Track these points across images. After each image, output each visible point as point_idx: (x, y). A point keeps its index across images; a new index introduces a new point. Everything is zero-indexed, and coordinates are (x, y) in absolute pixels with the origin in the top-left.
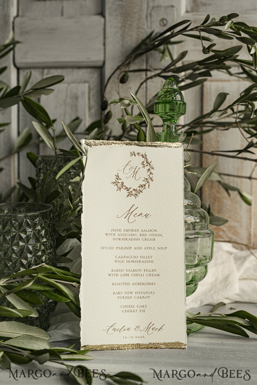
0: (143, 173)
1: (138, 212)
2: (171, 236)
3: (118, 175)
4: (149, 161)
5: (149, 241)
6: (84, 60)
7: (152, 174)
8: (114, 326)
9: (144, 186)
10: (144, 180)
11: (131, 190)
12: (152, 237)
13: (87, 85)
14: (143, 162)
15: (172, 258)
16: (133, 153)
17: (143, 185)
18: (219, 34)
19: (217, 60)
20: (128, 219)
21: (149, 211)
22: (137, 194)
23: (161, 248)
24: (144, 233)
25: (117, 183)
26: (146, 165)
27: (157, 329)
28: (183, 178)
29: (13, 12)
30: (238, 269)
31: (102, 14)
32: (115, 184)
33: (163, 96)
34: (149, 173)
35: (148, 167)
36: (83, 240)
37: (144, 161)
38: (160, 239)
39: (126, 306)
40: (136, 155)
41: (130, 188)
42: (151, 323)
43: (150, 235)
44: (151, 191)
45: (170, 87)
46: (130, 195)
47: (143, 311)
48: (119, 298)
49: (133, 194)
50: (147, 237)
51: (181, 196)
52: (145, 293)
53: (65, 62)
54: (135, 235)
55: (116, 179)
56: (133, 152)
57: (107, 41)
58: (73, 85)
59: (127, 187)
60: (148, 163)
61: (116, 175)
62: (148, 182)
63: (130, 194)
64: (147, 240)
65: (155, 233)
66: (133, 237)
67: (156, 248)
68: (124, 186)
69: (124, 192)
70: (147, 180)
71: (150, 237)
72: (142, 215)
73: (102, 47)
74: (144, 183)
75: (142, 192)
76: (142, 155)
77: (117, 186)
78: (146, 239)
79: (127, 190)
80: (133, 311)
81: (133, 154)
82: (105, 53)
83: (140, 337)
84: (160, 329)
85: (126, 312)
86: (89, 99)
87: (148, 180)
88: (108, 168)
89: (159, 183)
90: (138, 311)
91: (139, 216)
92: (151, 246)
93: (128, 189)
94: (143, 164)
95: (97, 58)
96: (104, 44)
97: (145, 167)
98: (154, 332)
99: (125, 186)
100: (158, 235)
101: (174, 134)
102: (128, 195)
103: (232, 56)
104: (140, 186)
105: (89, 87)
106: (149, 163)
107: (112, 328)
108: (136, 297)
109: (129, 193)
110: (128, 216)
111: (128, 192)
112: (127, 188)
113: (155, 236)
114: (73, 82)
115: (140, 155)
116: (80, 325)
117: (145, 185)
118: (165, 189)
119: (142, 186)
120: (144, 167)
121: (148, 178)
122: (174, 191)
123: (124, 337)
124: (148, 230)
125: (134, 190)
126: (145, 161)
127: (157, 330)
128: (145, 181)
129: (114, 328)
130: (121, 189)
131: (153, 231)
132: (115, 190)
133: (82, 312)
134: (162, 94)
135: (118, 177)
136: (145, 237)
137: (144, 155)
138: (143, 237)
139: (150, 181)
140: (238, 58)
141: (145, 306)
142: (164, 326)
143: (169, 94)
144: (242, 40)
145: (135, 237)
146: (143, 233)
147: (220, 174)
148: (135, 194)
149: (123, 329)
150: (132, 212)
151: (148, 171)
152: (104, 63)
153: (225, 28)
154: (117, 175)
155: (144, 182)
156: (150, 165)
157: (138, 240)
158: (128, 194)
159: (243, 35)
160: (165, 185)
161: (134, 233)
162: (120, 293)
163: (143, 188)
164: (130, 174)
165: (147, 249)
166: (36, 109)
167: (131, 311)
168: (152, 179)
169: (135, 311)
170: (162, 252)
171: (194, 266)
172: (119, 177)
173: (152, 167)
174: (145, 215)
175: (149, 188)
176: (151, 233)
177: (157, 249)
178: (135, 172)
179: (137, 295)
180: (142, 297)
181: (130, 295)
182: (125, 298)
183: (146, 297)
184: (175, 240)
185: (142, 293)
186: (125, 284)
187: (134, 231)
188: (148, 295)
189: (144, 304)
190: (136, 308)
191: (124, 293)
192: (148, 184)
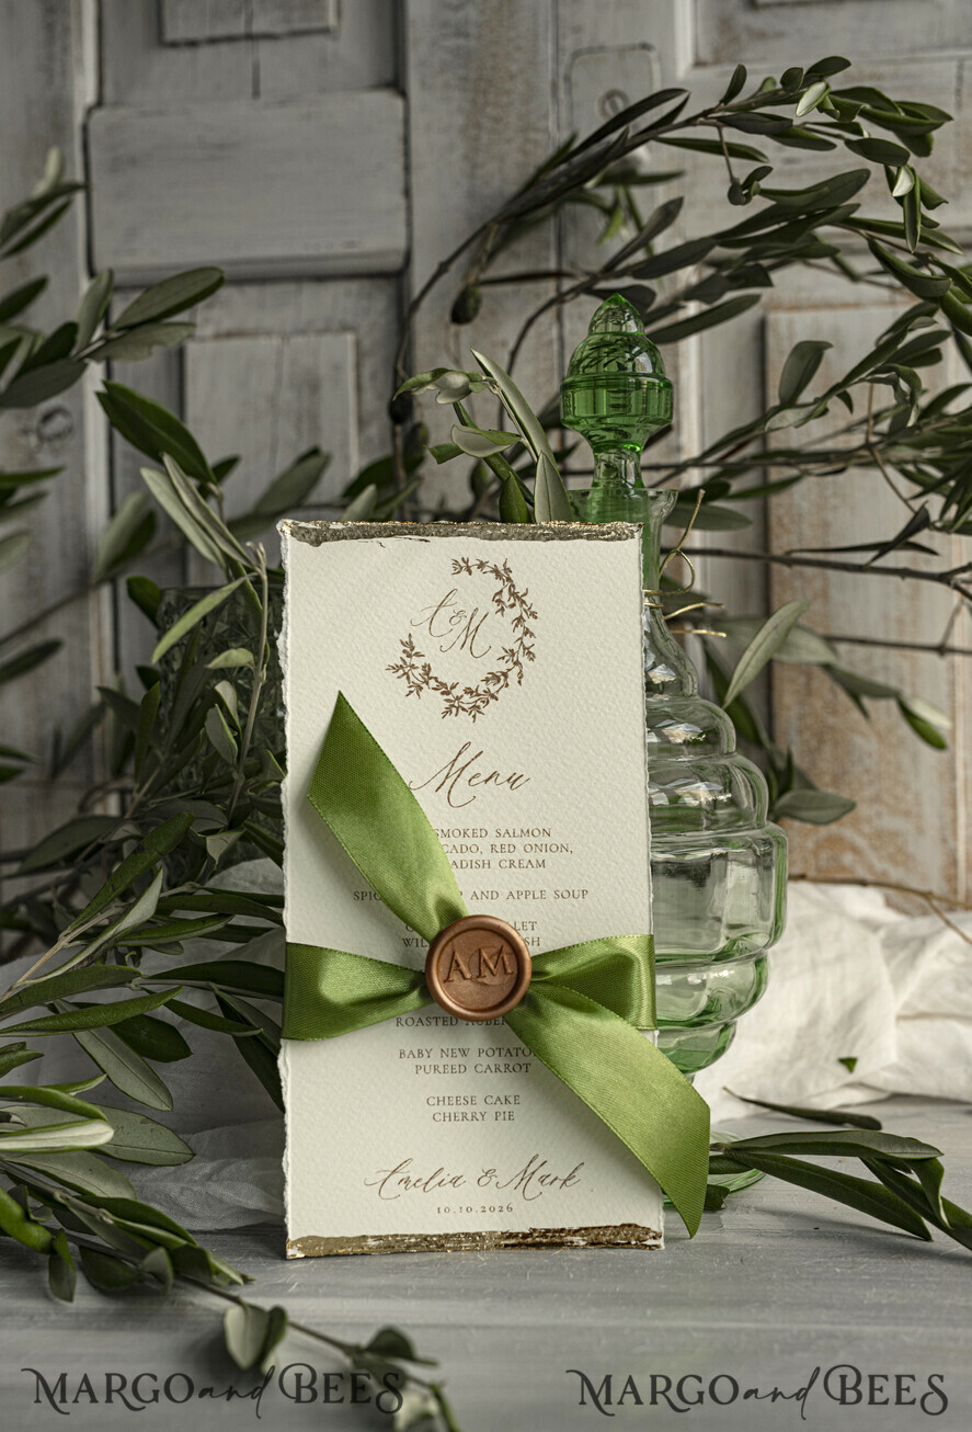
0: (499, 632)
1: (483, 767)
2: (600, 851)
3: (411, 642)
4: (520, 590)
5: (524, 870)
6: (339, 249)
7: (532, 635)
8: (405, 1170)
9: (502, 678)
10: (503, 658)
11: (457, 692)
12: (532, 856)
13: (350, 338)
14: (497, 594)
15: (607, 928)
16: (463, 564)
17: (499, 674)
18: (785, 133)
19: (783, 224)
20: (450, 792)
21: (523, 765)
22: (478, 707)
23: (566, 895)
24: (506, 840)
25: (406, 670)
26: (508, 604)
27: (555, 1179)
29: (85, 89)
30: (898, 980)
31: (396, 83)
32: (401, 672)
33: (587, 361)
34: (520, 630)
35: (517, 611)
36: (288, 868)
37: (501, 591)
38: (564, 862)
39: (446, 1099)
40: (474, 569)
41: (453, 687)
42: (535, 1158)
43: (528, 848)
44: (529, 694)
45: (611, 327)
46: (454, 710)
47: (507, 1114)
48: (421, 1072)
49: (466, 706)
50: (515, 856)
51: (635, 708)
52: (514, 1052)
53: (271, 261)
54: (474, 849)
55: (404, 656)
56: (463, 559)
57: (417, 179)
58: (299, 341)
59: (441, 684)
60: (519, 598)
61: (402, 643)
62: (517, 663)
63: (453, 706)
64: (517, 866)
65: (545, 840)
66: (468, 856)
67: (550, 894)
68: (430, 678)
69: (433, 700)
70: (513, 655)
71: (527, 857)
72: (499, 780)
73: (401, 201)
74: (503, 666)
75: (497, 699)
76: (496, 571)
77: (408, 678)
78: (512, 864)
79: (443, 693)
80: (469, 1117)
81: (462, 566)
82: (409, 224)
83: (497, 1209)
84: (569, 1179)
85: (447, 1119)
86: (359, 388)
87: (518, 655)
88: (376, 619)
89: (556, 666)
90: (490, 1116)
91: (486, 781)
92: (531, 889)
93: (445, 689)
94: (499, 601)
95: (380, 240)
96: (407, 193)
97: (507, 610)
98: (545, 1189)
99: (436, 679)
100: (554, 848)
101: (632, 492)
102: (448, 711)
103: (836, 208)
104: (490, 676)
105: (358, 344)
106: (520, 595)
107: (395, 1175)
108: (479, 1069)
109: (451, 701)
110: (449, 782)
111: (447, 700)
112: (444, 685)
113: (544, 850)
114: (302, 332)
115: (486, 569)
116: (284, 1164)
117: (505, 675)
118: (576, 687)
119: (495, 678)
120: (502, 609)
121: (516, 647)
122: (610, 692)
123: (442, 1210)
124: (518, 832)
125: (469, 691)
126: (506, 591)
127: (558, 1183)
128: (506, 658)
129: (405, 1176)
130: (421, 688)
131: (536, 833)
132: (399, 694)
133: (289, 1118)
134: (585, 354)
135: (409, 648)
136: (511, 856)
137: (501, 568)
138: (501, 856)
139: (524, 660)
140: (855, 215)
141: (511, 1099)
142: (583, 1168)
143: (608, 354)
144: (868, 148)
145: (475, 857)
146: (501, 840)
147: (830, 640)
148: (471, 705)
149: (438, 1180)
150: (463, 768)
151: (517, 626)
152: (408, 257)
153: (802, 111)
154: (406, 639)
155: (502, 662)
156: (523, 602)
157: (486, 866)
158: (447, 705)
159: (871, 131)
160: (576, 673)
161: (469, 842)
162: (424, 1053)
163: (499, 686)
164: (452, 637)
165: (516, 896)
166: (153, 426)
168: (529, 653)
169: (479, 1116)
170: (570, 907)
171: (714, 958)
172: (413, 649)
173: (532, 609)
174: (509, 780)
175: (519, 682)
176: (531, 840)
177: (552, 900)
178: (472, 628)
179: (485, 1061)
180: (502, 1069)
181: (459, 1060)
182: (441, 1069)
183: (517, 1068)
184: (617, 863)
185: (503, 1053)
186: (440, 1022)
187: (471, 835)
188: (522, 1060)
189: (510, 1093)
190: (480, 1107)
191: (436, 1054)
192: (517, 669)
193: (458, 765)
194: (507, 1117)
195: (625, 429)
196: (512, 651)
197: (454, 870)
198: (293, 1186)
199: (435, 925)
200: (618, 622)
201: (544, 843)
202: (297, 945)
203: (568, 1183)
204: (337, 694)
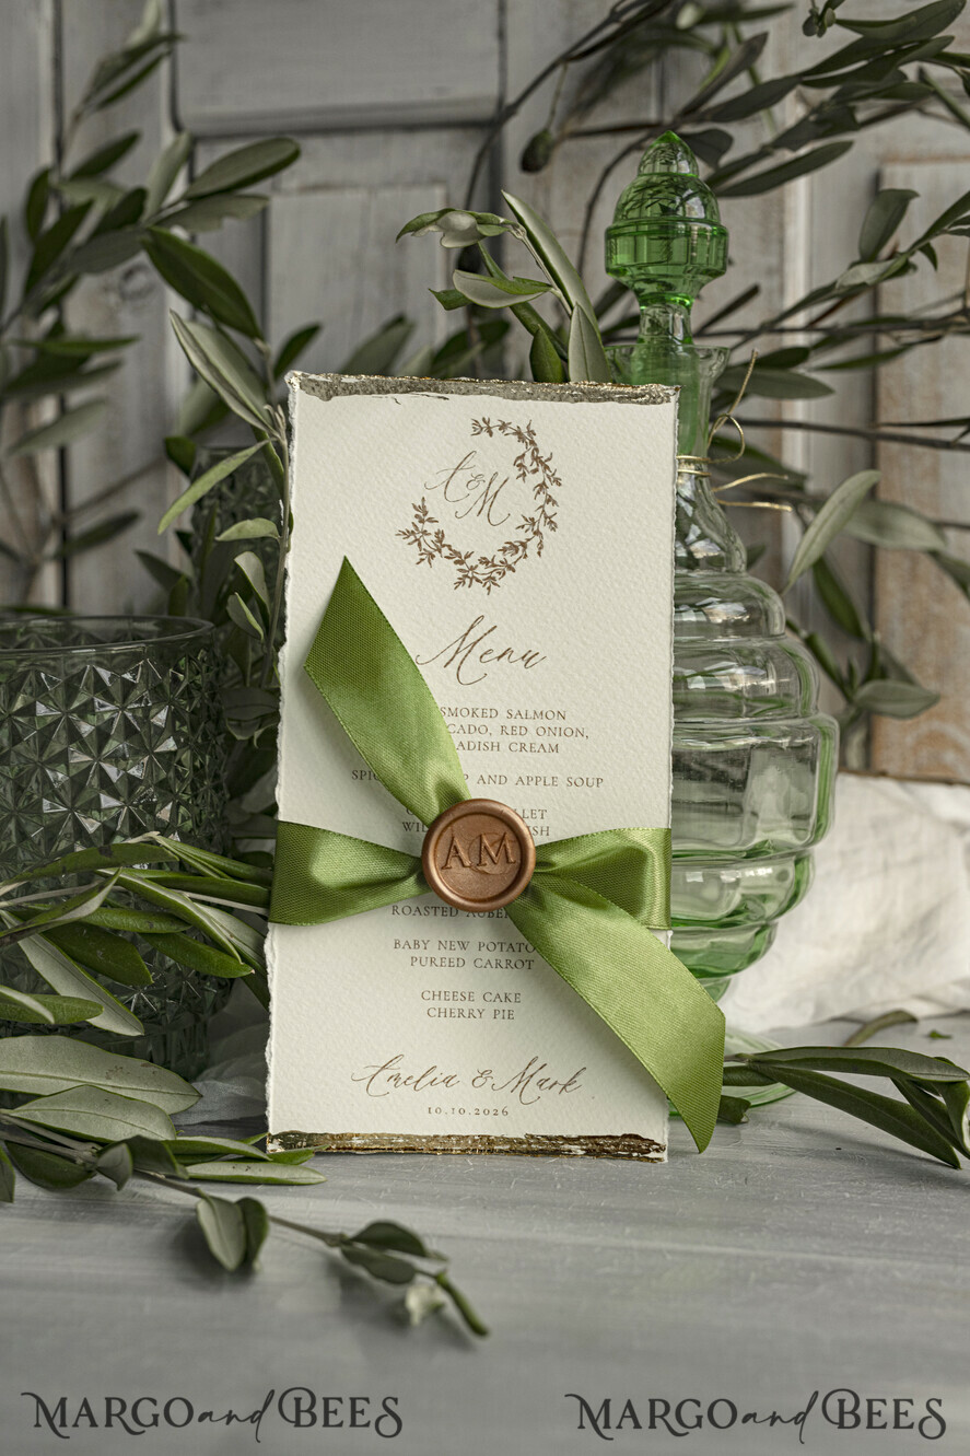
0: (520, 498)
1: (496, 643)
2: (617, 737)
3: (424, 507)
4: (542, 454)
5: (536, 755)
7: (554, 503)
8: (395, 1066)
9: (521, 548)
10: (523, 527)
11: (471, 562)
12: (545, 740)
14: (519, 458)
15: (620, 819)
16: (483, 425)
17: (517, 544)
20: (459, 669)
21: (539, 642)
22: (494, 579)
23: (579, 782)
24: (518, 722)
25: (418, 536)
26: (530, 469)
27: (555, 1084)
28: (670, 518)
32: (412, 538)
34: (542, 498)
35: (539, 477)
36: (283, 742)
37: (524, 455)
38: (579, 747)
39: (443, 994)
40: (495, 431)
41: (468, 556)
42: (534, 1060)
43: (541, 731)
44: (549, 567)
46: (467, 581)
47: (506, 1014)
48: (417, 964)
49: (480, 577)
50: (526, 740)
51: (663, 586)
52: (516, 947)
54: (483, 730)
55: (416, 521)
56: (484, 419)
59: (455, 552)
60: (541, 462)
61: (415, 507)
62: (537, 533)
63: (467, 576)
64: (528, 749)
65: (559, 723)
66: (476, 737)
68: (444, 546)
69: (446, 569)
70: (534, 524)
71: (539, 740)
72: (513, 658)
74: (522, 536)
75: (514, 571)
76: (518, 433)
77: (419, 545)
78: (523, 747)
79: (456, 562)
80: (466, 1013)
81: (483, 427)
83: (492, 1113)
84: (569, 1084)
85: (442, 1015)
87: (540, 524)
88: (388, 480)
89: (579, 537)
90: (488, 1014)
91: (499, 658)
92: (542, 774)
93: (458, 558)
94: (520, 466)
97: (529, 476)
98: (543, 1093)
99: (449, 547)
100: (569, 732)
101: (679, 349)
102: (461, 582)
104: (508, 545)
106: (543, 460)
107: (385, 1071)
108: (479, 963)
109: (465, 571)
110: (459, 657)
111: (460, 570)
112: (457, 553)
113: (558, 734)
115: (509, 431)
116: (267, 1055)
117: (524, 545)
118: (600, 561)
119: (512, 547)
120: (524, 474)
121: (536, 516)
122: (637, 566)
123: (433, 1111)
124: (531, 714)
125: (484, 561)
126: (528, 455)
127: (557, 1088)
128: (526, 527)
129: (395, 1073)
130: (433, 556)
131: (550, 715)
132: (409, 562)
133: (274, 1007)
135: (422, 512)
136: (522, 739)
137: (524, 430)
138: (511, 739)
139: (545, 529)
141: (512, 998)
142: (584, 1073)
145: (484, 738)
146: (513, 722)
148: (486, 576)
149: (430, 1077)
150: (475, 643)
151: (538, 493)
154: (419, 503)
155: (521, 531)
156: (547, 467)
157: (495, 748)
158: (461, 575)
160: (601, 546)
161: (478, 722)
162: (421, 944)
163: (517, 556)
164: (469, 502)
165: (525, 782)
167: (461, 1013)
168: (551, 522)
169: (476, 1014)
170: (583, 795)
172: (426, 513)
173: (556, 476)
174: (523, 658)
175: (539, 553)
176: (544, 723)
177: (564, 786)
178: (491, 493)
179: (486, 955)
180: (503, 964)
181: (458, 953)
182: (438, 962)
183: (519, 965)
184: (635, 751)
185: (505, 948)
186: (439, 912)
187: (480, 715)
188: (525, 956)
189: (511, 990)
190: (478, 1004)
191: (433, 946)
192: (537, 539)
193: (469, 640)
194: (506, 1017)
195: (668, 280)
196: (532, 519)
197: (460, 752)
198: (276, 1077)
199: (433, 808)
200: (648, 492)
201: (558, 727)
202: (288, 823)
203: (568, 1088)
204: (342, 559)
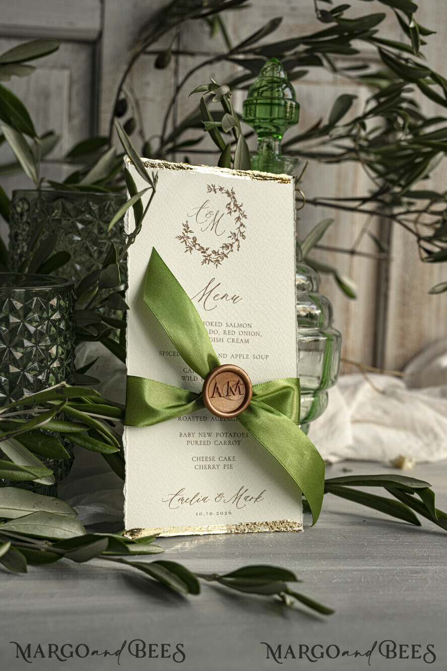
0: (229, 224)
1: (220, 291)
2: (274, 336)
3: (188, 225)
4: (239, 203)
5: (239, 344)
6: (64, 25)
7: (244, 226)
8: (181, 494)
9: (230, 247)
10: (231, 237)
11: (209, 252)
12: (243, 337)
13: (66, 73)
14: (228, 204)
15: (277, 374)
16: (212, 188)
17: (228, 245)
19: (336, 36)
20: (204, 303)
21: (239, 291)
22: (219, 261)
23: (258, 357)
24: (231, 329)
25: (185, 239)
26: (233, 210)
27: (252, 498)
28: (293, 236)
30: (349, 403)
32: (182, 240)
34: (239, 223)
35: (237, 214)
37: (230, 203)
38: (257, 341)
39: (201, 458)
40: (217, 191)
41: (207, 249)
42: (243, 487)
43: (241, 333)
44: (242, 256)
46: (207, 261)
47: (229, 466)
48: (190, 444)
49: (213, 260)
50: (235, 337)
51: (291, 267)
52: (233, 435)
54: (216, 332)
55: (184, 232)
56: (212, 185)
59: (202, 247)
60: (238, 207)
61: (183, 225)
62: (237, 240)
63: (207, 259)
64: (236, 342)
65: (249, 329)
66: (213, 336)
67: (251, 356)
68: (197, 244)
69: (198, 255)
70: (235, 236)
71: (240, 337)
72: (228, 298)
74: (231, 241)
75: (227, 257)
76: (227, 192)
77: (186, 243)
79: (202, 252)
80: (211, 467)
83: (224, 513)
84: (258, 498)
85: (201, 468)
86: (70, 99)
87: (238, 236)
88: (171, 211)
89: (255, 243)
90: (221, 467)
91: (222, 298)
92: (242, 354)
93: (203, 250)
94: (229, 208)
95: (88, 24)
97: (233, 213)
98: (247, 503)
99: (199, 245)
100: (253, 333)
102: (204, 262)
104: (224, 245)
105: (71, 77)
106: (239, 206)
107: (177, 496)
108: (217, 443)
109: (206, 257)
110: (204, 298)
111: (204, 256)
113: (248, 334)
115: (223, 191)
116: (124, 491)
117: (231, 245)
118: (264, 254)
119: (226, 246)
120: (230, 213)
121: (236, 232)
122: (280, 258)
123: (198, 514)
124: (236, 325)
125: (214, 252)
126: (232, 203)
127: (253, 500)
128: (232, 237)
129: (181, 497)
130: (192, 249)
131: (245, 326)
132: (182, 251)
133: (127, 467)
135: (187, 228)
136: (233, 337)
137: (230, 191)
138: (228, 336)
139: (240, 238)
141: (231, 458)
142: (265, 492)
145: (216, 336)
146: (229, 329)
148: (215, 260)
149: (197, 498)
150: (211, 291)
151: (237, 221)
152: (101, 34)
154: (185, 223)
155: (230, 239)
156: (240, 210)
157: (221, 341)
158: (204, 258)
160: (264, 247)
161: (214, 328)
162: (191, 434)
163: (228, 250)
164: (206, 224)
165: (235, 357)
167: (209, 467)
168: (243, 235)
169: (216, 467)
170: (260, 363)
172: (188, 228)
173: (245, 214)
174: (232, 298)
175: (238, 250)
176: (243, 329)
177: (252, 359)
178: (216, 220)
179: (220, 439)
180: (227, 443)
181: (207, 438)
182: (199, 443)
183: (234, 443)
184: (282, 343)
185: (228, 435)
186: (199, 419)
187: (214, 325)
188: (237, 439)
189: (231, 455)
190: (217, 462)
191: (196, 435)
192: (237, 243)
193: (209, 289)
194: (229, 468)
196: (235, 234)
197: (213, 343)
198: (128, 502)
199: (206, 369)
200: (283, 223)
201: (248, 331)
202: (134, 377)
203: (258, 500)
204: (152, 248)
